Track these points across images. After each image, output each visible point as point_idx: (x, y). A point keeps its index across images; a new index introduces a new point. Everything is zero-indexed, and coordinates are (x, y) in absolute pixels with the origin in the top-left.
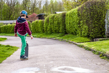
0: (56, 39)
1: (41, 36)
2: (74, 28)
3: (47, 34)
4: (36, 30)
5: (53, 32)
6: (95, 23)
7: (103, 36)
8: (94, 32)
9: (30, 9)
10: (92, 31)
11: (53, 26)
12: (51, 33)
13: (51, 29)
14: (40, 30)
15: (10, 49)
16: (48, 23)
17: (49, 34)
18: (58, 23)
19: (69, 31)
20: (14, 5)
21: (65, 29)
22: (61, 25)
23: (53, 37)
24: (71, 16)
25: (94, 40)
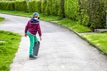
0: (54, 23)
2: (74, 14)
3: (44, 15)
4: (32, 9)
6: (96, 14)
7: (103, 26)
8: (95, 23)
10: (93, 22)
11: (51, 8)
12: (49, 14)
13: (48, 11)
14: (37, 10)
15: (14, 38)
16: (46, 4)
17: (46, 15)
18: (56, 6)
19: (68, 16)
22: (59, 9)
23: (52, 20)
24: (71, 2)
25: (95, 31)
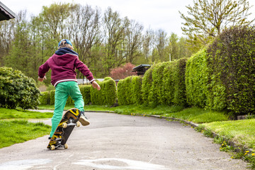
1: (133, 111)
2: (201, 91)
3: (147, 107)
4: (125, 98)
5: (160, 104)
8: (238, 100)
9: (124, 55)
10: (234, 98)
11: (161, 89)
12: (156, 105)
13: (155, 95)
14: (134, 99)
15: (38, 129)
16: (150, 83)
18: (171, 83)
19: (191, 100)
20: (90, 46)
21: (183, 95)
22: (176, 87)
23: (157, 112)
24: (197, 65)
